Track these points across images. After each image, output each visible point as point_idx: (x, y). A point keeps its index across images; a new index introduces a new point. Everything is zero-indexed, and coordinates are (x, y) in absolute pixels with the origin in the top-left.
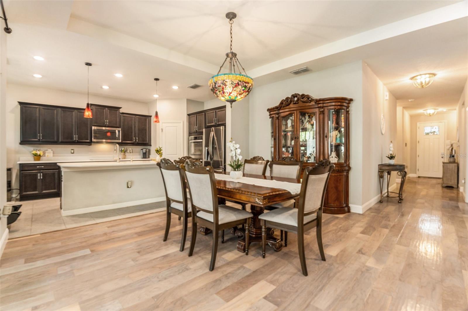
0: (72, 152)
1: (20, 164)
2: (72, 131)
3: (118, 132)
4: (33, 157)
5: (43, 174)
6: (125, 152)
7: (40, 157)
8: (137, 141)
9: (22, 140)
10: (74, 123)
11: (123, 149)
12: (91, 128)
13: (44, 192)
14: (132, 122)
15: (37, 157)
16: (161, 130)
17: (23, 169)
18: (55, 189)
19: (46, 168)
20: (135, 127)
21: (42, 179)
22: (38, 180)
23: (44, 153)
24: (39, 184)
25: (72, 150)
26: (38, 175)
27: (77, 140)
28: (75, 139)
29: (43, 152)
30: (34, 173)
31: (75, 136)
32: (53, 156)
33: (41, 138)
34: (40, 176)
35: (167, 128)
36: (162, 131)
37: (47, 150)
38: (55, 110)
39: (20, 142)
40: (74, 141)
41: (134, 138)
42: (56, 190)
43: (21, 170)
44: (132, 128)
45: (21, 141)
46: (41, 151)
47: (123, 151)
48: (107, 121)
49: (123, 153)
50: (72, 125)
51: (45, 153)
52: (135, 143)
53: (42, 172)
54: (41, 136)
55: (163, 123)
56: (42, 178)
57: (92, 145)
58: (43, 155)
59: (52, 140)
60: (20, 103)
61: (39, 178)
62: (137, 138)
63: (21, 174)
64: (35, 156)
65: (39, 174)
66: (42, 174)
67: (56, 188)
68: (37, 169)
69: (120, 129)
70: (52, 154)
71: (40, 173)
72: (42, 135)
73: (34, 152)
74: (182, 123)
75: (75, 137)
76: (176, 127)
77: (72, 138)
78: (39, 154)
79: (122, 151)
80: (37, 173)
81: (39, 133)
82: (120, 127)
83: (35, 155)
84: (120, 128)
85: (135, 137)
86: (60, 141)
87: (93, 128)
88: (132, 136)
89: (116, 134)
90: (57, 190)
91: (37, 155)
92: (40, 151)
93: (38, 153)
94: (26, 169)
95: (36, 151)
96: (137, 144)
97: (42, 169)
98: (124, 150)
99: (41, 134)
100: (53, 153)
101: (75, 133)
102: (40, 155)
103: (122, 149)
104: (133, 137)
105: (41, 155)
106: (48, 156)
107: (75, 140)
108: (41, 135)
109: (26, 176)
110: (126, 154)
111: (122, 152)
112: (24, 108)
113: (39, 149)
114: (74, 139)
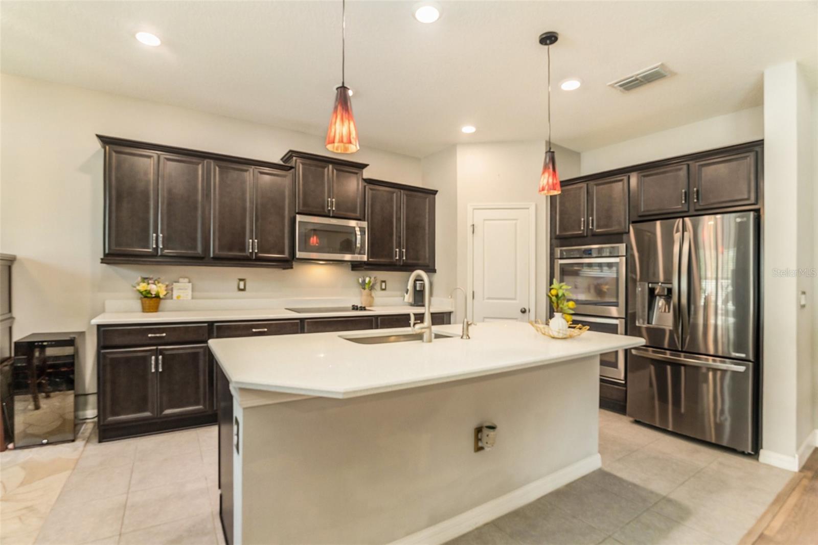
0: (242, 287)
1: (99, 327)
2: (244, 228)
3: (360, 231)
4: (139, 301)
5: (163, 358)
6: (372, 288)
7: (158, 299)
8: (404, 258)
9: (107, 251)
10: (248, 204)
11: (367, 280)
12: (293, 220)
13: (168, 412)
14: (392, 207)
15: (151, 301)
16: (470, 229)
17: (108, 343)
18: (197, 404)
19: (174, 340)
20: (399, 219)
21: (161, 372)
22: (150, 376)
23: (170, 290)
24: (154, 391)
25: (241, 280)
26: (151, 360)
27: (256, 253)
28: (251, 251)
29: (167, 286)
30: (139, 354)
31: (251, 241)
32: (193, 298)
33: (161, 246)
34: (155, 365)
35: (487, 222)
36: (473, 232)
37: (177, 282)
38: (198, 164)
39: (102, 256)
40: (249, 255)
41: (397, 250)
42: (201, 407)
43: (102, 344)
44: (391, 222)
45: (105, 255)
46: (160, 285)
47: (367, 287)
48: (332, 202)
49: (367, 291)
50: (244, 209)
51: (172, 290)
52: (398, 263)
53: (161, 352)
54: (160, 239)
55: (474, 209)
56: (160, 370)
57: (294, 267)
58: (165, 295)
59: (190, 252)
60: (105, 140)
61: (153, 370)
62: (404, 250)
63: (101, 356)
64: (146, 299)
65: (153, 358)
66: (160, 357)
67: (202, 401)
68: (148, 342)
69: (365, 224)
70: (189, 292)
71: (157, 353)
72: (163, 237)
73: (143, 287)
74: (533, 208)
75: (252, 245)
76: (514, 222)
77: (243, 248)
78: (154, 293)
79: (363, 285)
80: (148, 354)
81: (156, 232)
82: (365, 217)
83: (146, 297)
84: (364, 221)
85: (399, 246)
86: (212, 255)
87: (299, 218)
88: (392, 243)
89: (355, 238)
90: (204, 405)
91: (149, 295)
92: (159, 283)
93: (154, 289)
94: (117, 341)
95: (148, 284)
96: (403, 266)
97: (163, 341)
98: (370, 282)
99: (161, 233)
100: (193, 290)
101: (251, 231)
102: (157, 296)
103: (364, 281)
104: (395, 246)
105: (161, 296)
106: (178, 297)
107: (251, 253)
108: (161, 235)
109: (115, 363)
110: (374, 293)
111: (364, 289)
112: (114, 154)
113: (155, 277)
114: (249, 249)
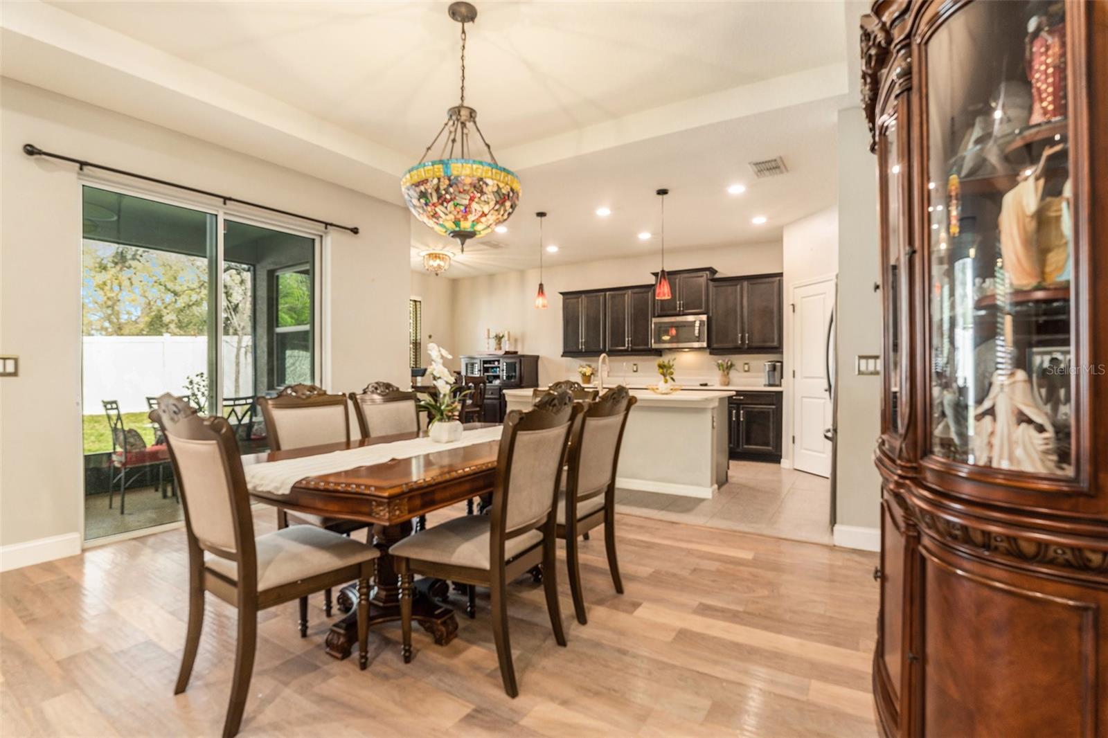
0: (635, 369)
2: (624, 331)
3: (700, 324)
6: (727, 369)
8: (747, 342)
10: (626, 316)
12: (652, 322)
14: (735, 298)
16: (792, 309)
20: (742, 307)
25: (635, 365)
27: (631, 347)
28: (627, 345)
31: (627, 339)
33: (583, 346)
36: (794, 311)
40: (627, 348)
41: (740, 335)
44: (735, 311)
45: (563, 353)
47: (723, 368)
48: (680, 304)
49: (723, 371)
50: (624, 319)
55: (795, 288)
62: (747, 335)
69: (705, 317)
76: (823, 296)
77: (624, 344)
79: (719, 366)
81: (582, 339)
82: (706, 311)
84: (706, 314)
85: (743, 332)
86: (607, 350)
87: (654, 320)
88: (737, 330)
89: (694, 330)
96: (749, 349)
98: (726, 364)
103: (719, 363)
104: (739, 332)
111: (720, 369)
